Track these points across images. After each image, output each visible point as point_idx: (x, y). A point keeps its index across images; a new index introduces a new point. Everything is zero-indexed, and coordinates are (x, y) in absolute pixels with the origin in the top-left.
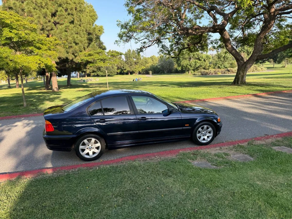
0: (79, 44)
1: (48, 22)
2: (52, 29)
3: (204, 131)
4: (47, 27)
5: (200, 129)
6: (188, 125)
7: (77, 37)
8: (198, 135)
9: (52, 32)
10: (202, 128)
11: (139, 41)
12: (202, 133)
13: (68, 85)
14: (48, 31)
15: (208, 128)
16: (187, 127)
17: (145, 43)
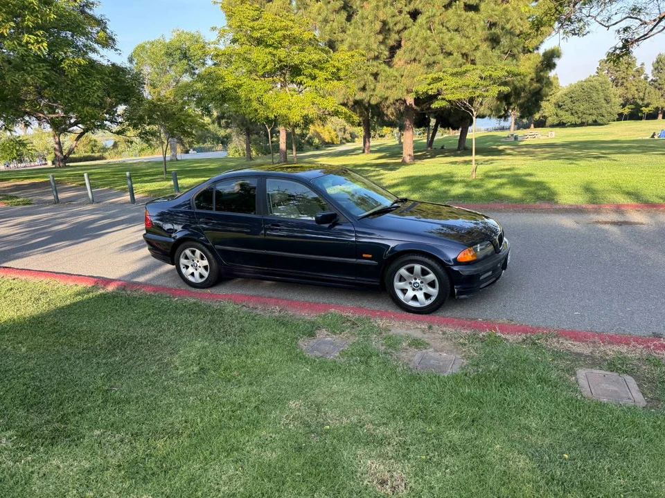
0: (452, 55)
1: (398, 14)
2: (405, 28)
3: (415, 279)
4: (395, 24)
5: (403, 271)
6: (370, 256)
7: (451, 39)
8: (398, 285)
9: (405, 34)
10: (411, 270)
11: (608, 27)
12: (410, 283)
13: (459, 149)
14: (399, 32)
15: (424, 273)
16: (367, 260)
17: (625, 30)
